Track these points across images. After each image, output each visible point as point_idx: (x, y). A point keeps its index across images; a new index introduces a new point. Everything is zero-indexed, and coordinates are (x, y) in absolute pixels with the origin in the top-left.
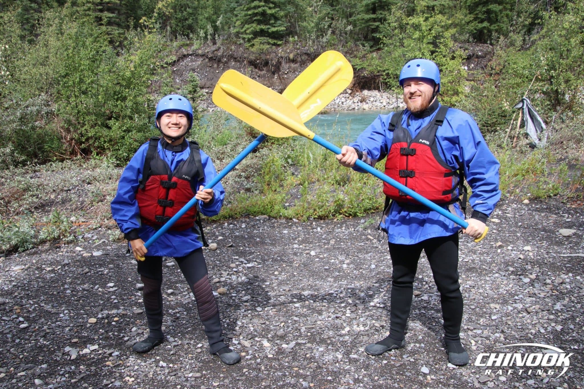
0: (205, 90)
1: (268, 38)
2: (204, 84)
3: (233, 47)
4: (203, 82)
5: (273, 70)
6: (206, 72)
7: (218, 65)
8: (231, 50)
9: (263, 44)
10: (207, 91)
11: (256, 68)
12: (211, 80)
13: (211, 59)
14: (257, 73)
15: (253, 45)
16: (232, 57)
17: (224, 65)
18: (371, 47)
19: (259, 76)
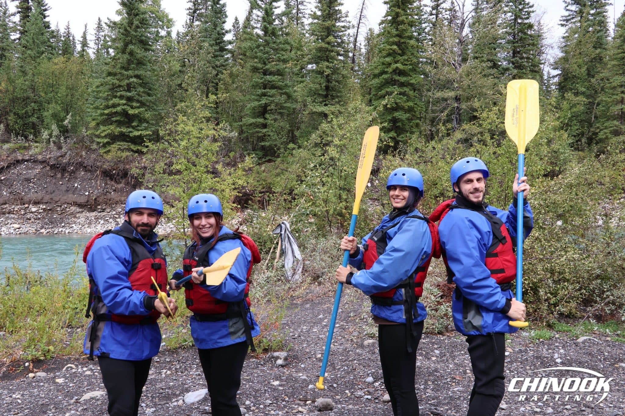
0: (41, 206)
1: (130, 144)
2: (40, 198)
3: (84, 153)
4: (39, 196)
5: (133, 183)
6: (46, 183)
7: (63, 175)
8: (81, 156)
9: (123, 151)
10: (44, 207)
11: (111, 179)
12: (51, 193)
13: (53, 167)
14: (112, 186)
15: (109, 151)
16: (81, 165)
17: (70, 175)
18: (260, 159)
19: (115, 191)
